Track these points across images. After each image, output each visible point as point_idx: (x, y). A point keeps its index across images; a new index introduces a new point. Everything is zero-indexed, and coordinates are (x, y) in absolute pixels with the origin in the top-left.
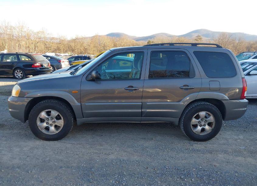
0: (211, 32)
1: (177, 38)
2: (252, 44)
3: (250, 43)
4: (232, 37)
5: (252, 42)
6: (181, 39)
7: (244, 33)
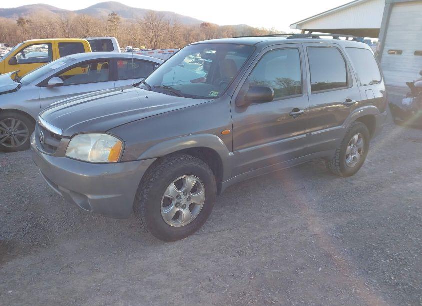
0: (128, 8)
1: (76, 15)
2: (191, 31)
3: (186, 29)
4: (163, 18)
5: (188, 28)
6: (83, 17)
7: (174, 13)
